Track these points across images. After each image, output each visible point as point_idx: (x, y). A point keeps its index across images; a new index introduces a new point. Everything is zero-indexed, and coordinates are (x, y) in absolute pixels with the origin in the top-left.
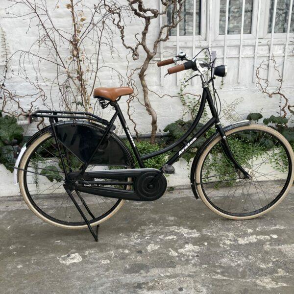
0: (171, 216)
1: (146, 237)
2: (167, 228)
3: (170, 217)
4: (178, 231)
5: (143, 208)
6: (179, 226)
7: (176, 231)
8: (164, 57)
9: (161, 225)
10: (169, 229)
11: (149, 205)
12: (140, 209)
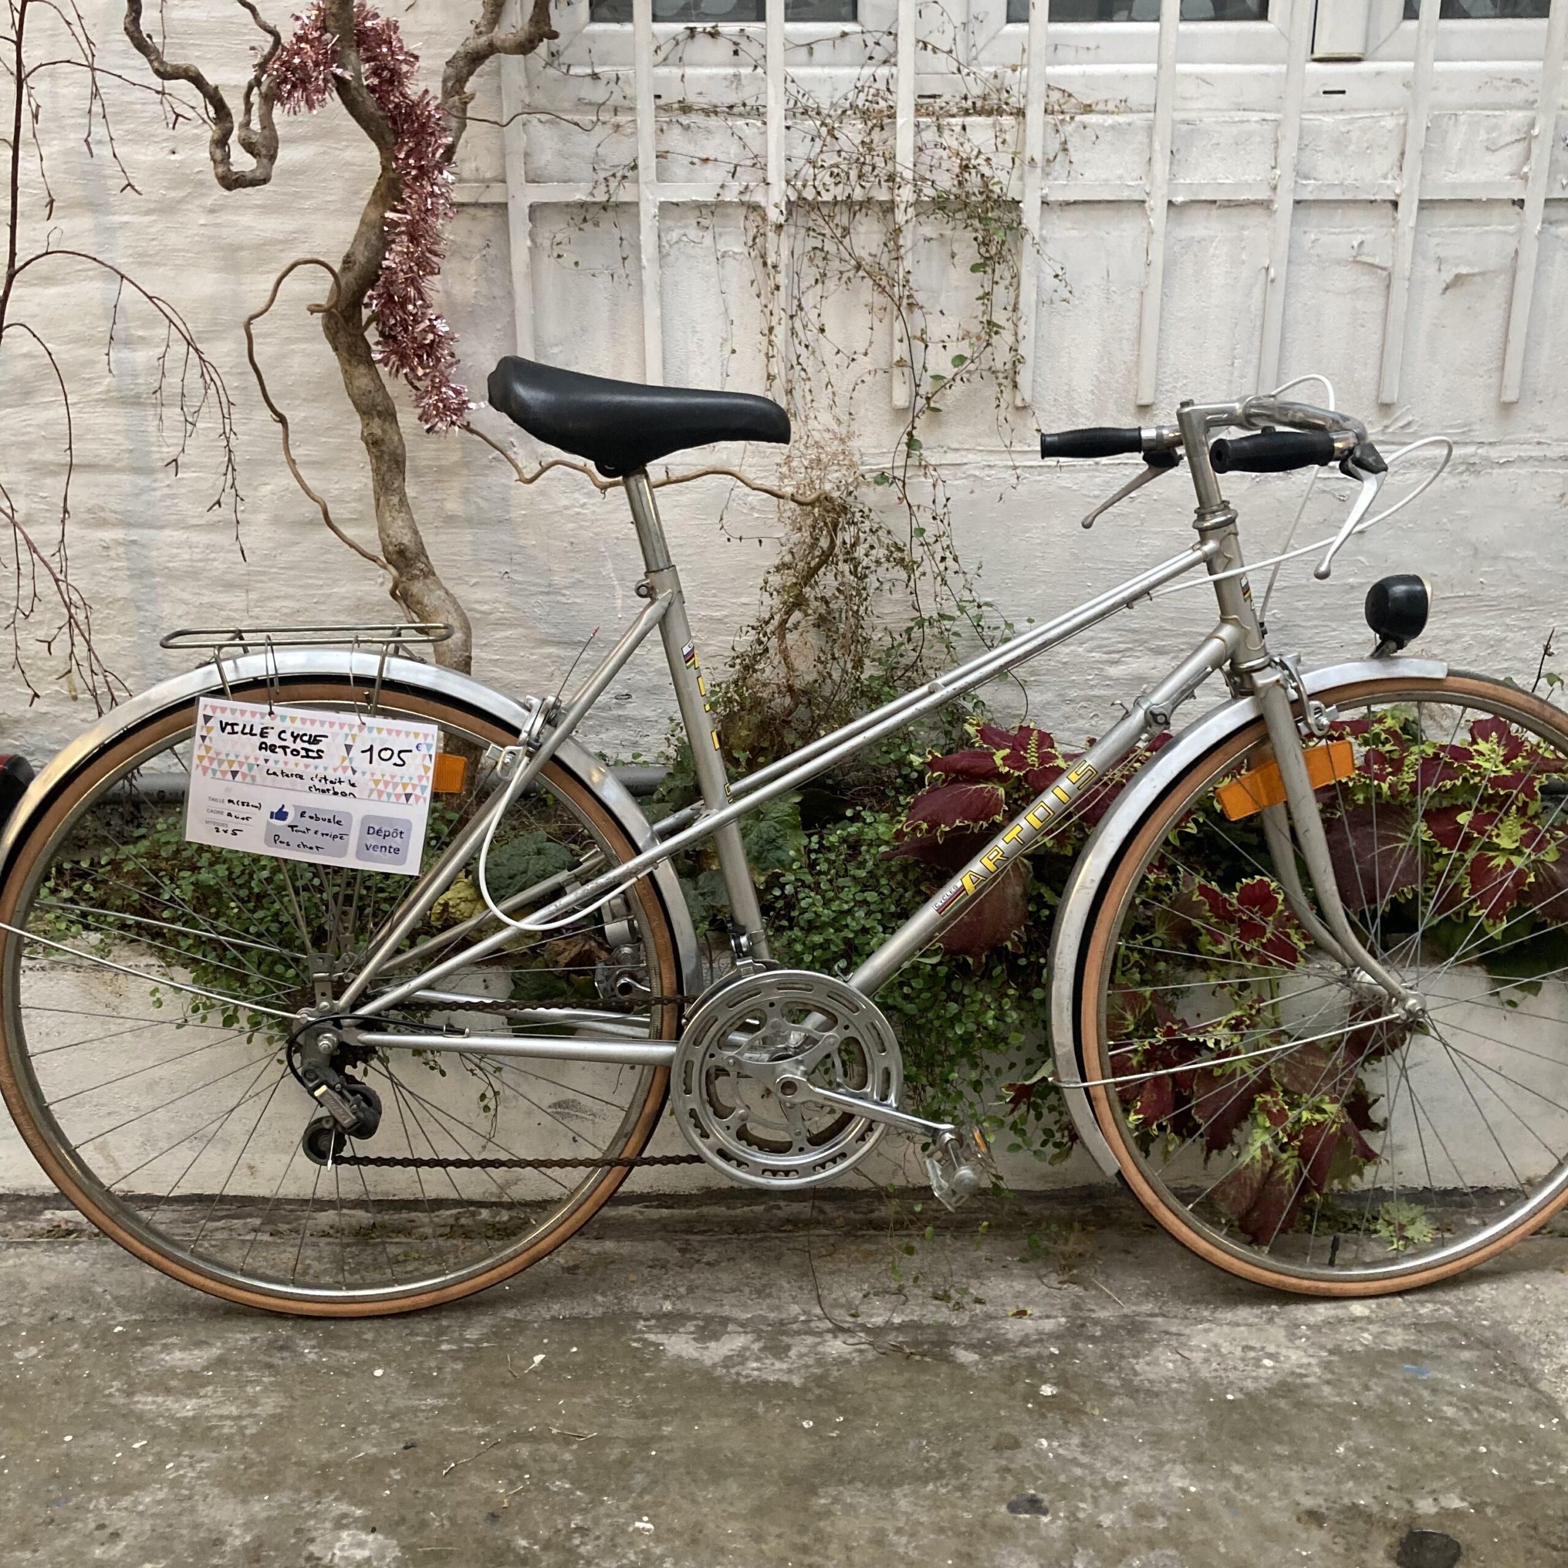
0: (367, 1526)
3: (347, 1537)
5: (189, 1407)
8: (532, 179)
11: (258, 1382)
12: (161, 1422)
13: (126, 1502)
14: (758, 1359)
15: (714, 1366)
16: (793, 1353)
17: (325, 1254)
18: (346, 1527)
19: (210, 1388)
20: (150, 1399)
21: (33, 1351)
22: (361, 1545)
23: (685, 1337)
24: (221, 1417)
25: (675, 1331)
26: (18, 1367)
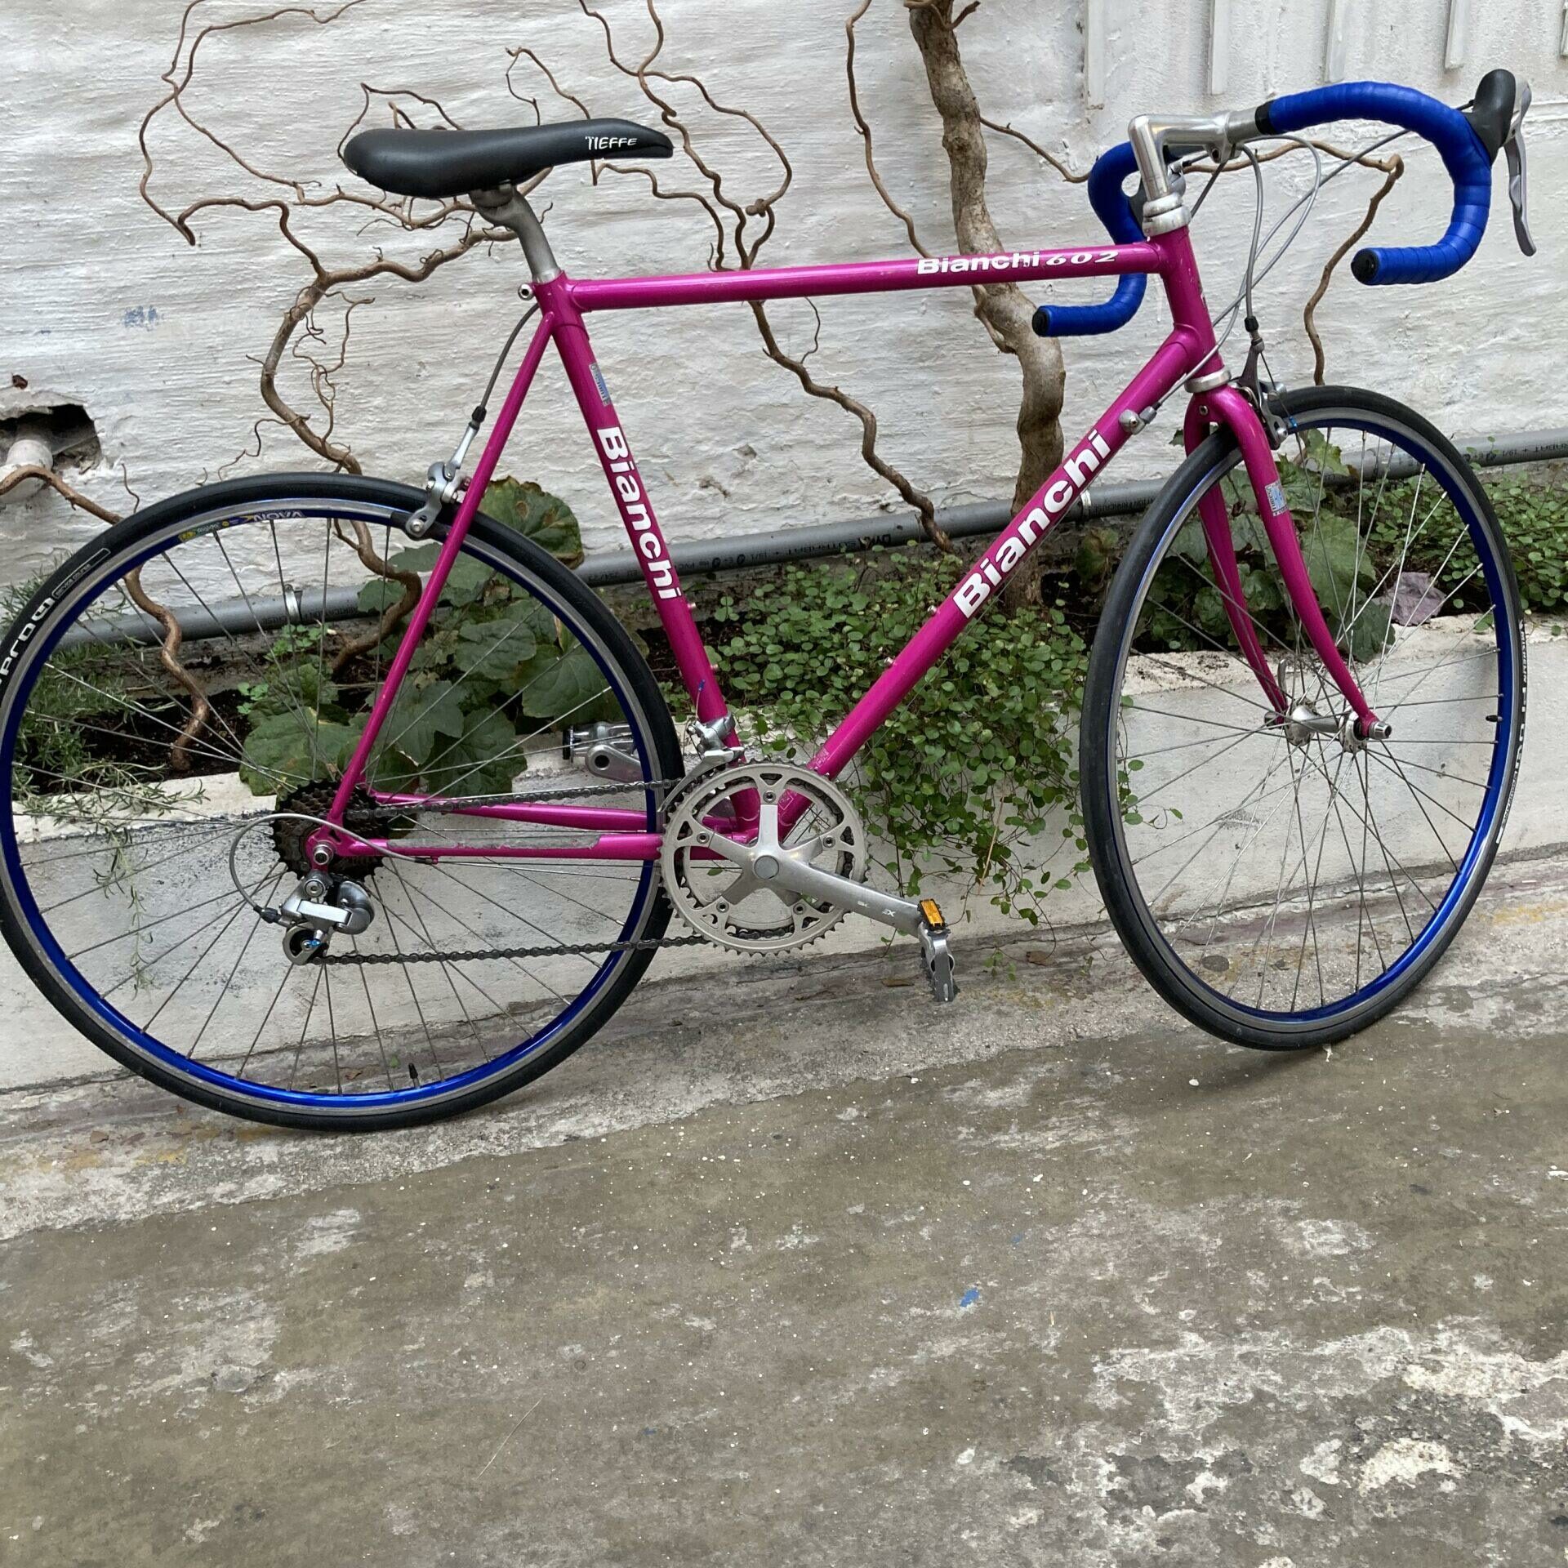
0: (1315, 1214)
1: (1187, 1471)
2: (1331, 1348)
3: (1307, 1226)
4: (1439, 1383)
5: (1051, 1140)
6: (1420, 1322)
7: (1417, 1377)
9: (1263, 1322)
10: (1350, 1366)
11: (1094, 1108)
12: (1038, 1156)
13: (1075, 1229)
14: (1524, 1018)
15: (1489, 1029)
16: (1547, 1006)
17: (1038, 985)
18: (1296, 1218)
19: (1054, 1119)
20: (1007, 1138)
21: (853, 1112)
22: (1326, 1230)
23: (1441, 1010)
24: (1089, 1144)
25: (1427, 1006)
26: (856, 1128)
